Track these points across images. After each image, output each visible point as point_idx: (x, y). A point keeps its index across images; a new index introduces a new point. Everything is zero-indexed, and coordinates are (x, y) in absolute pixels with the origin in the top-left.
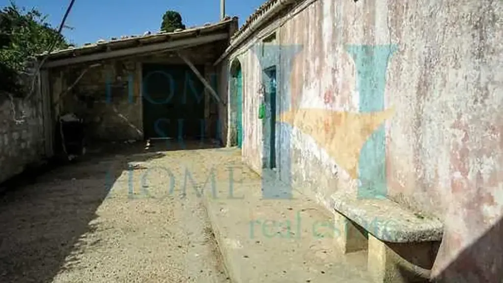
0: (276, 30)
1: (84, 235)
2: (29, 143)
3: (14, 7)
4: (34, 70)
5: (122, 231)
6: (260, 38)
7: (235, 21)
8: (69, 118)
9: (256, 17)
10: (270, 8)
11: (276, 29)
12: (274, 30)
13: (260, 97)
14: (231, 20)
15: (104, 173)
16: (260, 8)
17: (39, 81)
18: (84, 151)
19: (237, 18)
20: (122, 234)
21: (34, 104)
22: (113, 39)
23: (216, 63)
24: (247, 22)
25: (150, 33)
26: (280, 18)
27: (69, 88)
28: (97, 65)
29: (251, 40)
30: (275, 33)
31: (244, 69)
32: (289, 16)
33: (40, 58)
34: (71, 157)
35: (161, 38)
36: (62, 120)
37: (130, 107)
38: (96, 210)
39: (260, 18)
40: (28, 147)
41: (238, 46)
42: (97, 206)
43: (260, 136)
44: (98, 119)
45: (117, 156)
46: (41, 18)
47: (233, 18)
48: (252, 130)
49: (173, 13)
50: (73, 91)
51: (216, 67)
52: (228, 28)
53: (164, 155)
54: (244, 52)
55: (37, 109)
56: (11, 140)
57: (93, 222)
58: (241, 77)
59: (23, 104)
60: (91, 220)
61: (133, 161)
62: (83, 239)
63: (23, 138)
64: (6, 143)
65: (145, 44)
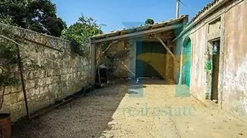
0: (222, 15)
1: (105, 131)
2: (84, 77)
3: (83, 17)
4: (89, 44)
5: (125, 132)
6: (207, 23)
7: (187, 17)
8: (102, 66)
9: (204, 11)
10: (215, 3)
11: (220, 15)
12: (219, 15)
13: (205, 57)
14: (184, 16)
15: (117, 94)
16: (208, 5)
17: (91, 49)
18: (108, 82)
19: (188, 15)
20: (125, 134)
21: (88, 59)
22: (124, 29)
23: (173, 41)
24: (196, 15)
25: (141, 25)
26: (225, 7)
27: (103, 52)
28: (116, 42)
29: (199, 25)
30: (220, 17)
31: (193, 42)
32: (234, 4)
33: (92, 39)
34: (102, 85)
35: (147, 28)
36: (99, 67)
37: (130, 62)
38: (112, 115)
39: (206, 11)
40: (84, 79)
41: (189, 30)
42: (113, 113)
43: (204, 80)
44: (115, 68)
45: (123, 86)
46: (94, 21)
47: (186, 16)
48: (198, 76)
49: (150, 20)
50: (105, 54)
51: (173, 42)
52: (182, 21)
53: (146, 87)
54: (193, 33)
55: (89, 62)
56: (77, 76)
57: (110, 123)
58: (190, 46)
59: (83, 59)
60: (109, 121)
61: (130, 89)
62: (104, 134)
63: (82, 75)
64: (75, 76)
65: (139, 31)
